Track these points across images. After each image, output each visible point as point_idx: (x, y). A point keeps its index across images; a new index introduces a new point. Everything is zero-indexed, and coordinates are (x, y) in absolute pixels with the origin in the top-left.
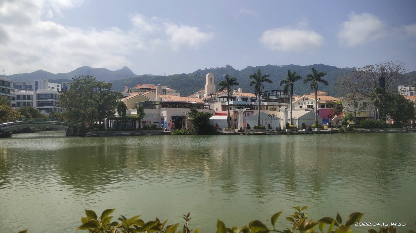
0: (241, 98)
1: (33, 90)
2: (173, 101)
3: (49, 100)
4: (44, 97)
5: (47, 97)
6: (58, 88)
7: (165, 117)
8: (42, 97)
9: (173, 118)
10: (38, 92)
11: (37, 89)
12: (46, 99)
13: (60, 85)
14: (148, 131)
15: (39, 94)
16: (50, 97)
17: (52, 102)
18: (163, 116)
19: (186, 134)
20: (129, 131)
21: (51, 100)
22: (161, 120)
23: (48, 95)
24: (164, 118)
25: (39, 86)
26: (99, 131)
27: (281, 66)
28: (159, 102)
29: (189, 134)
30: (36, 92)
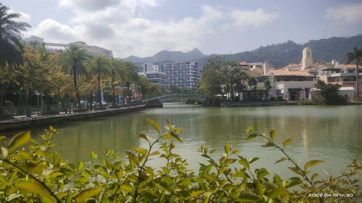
0: (348, 70)
1: (143, 71)
2: (285, 75)
3: (155, 78)
4: (151, 77)
5: (154, 76)
6: (156, 69)
7: (282, 89)
8: (150, 77)
9: (290, 90)
10: (147, 72)
11: (146, 70)
12: (153, 78)
13: (158, 66)
14: (274, 102)
15: (148, 74)
16: (156, 76)
17: (157, 80)
18: (279, 88)
19: (313, 105)
20: (259, 102)
21: (157, 78)
22: (277, 92)
23: (154, 74)
24: (280, 90)
25: (147, 67)
26: (236, 102)
27: (347, 37)
28: (274, 76)
29: (316, 104)
30: (146, 72)
